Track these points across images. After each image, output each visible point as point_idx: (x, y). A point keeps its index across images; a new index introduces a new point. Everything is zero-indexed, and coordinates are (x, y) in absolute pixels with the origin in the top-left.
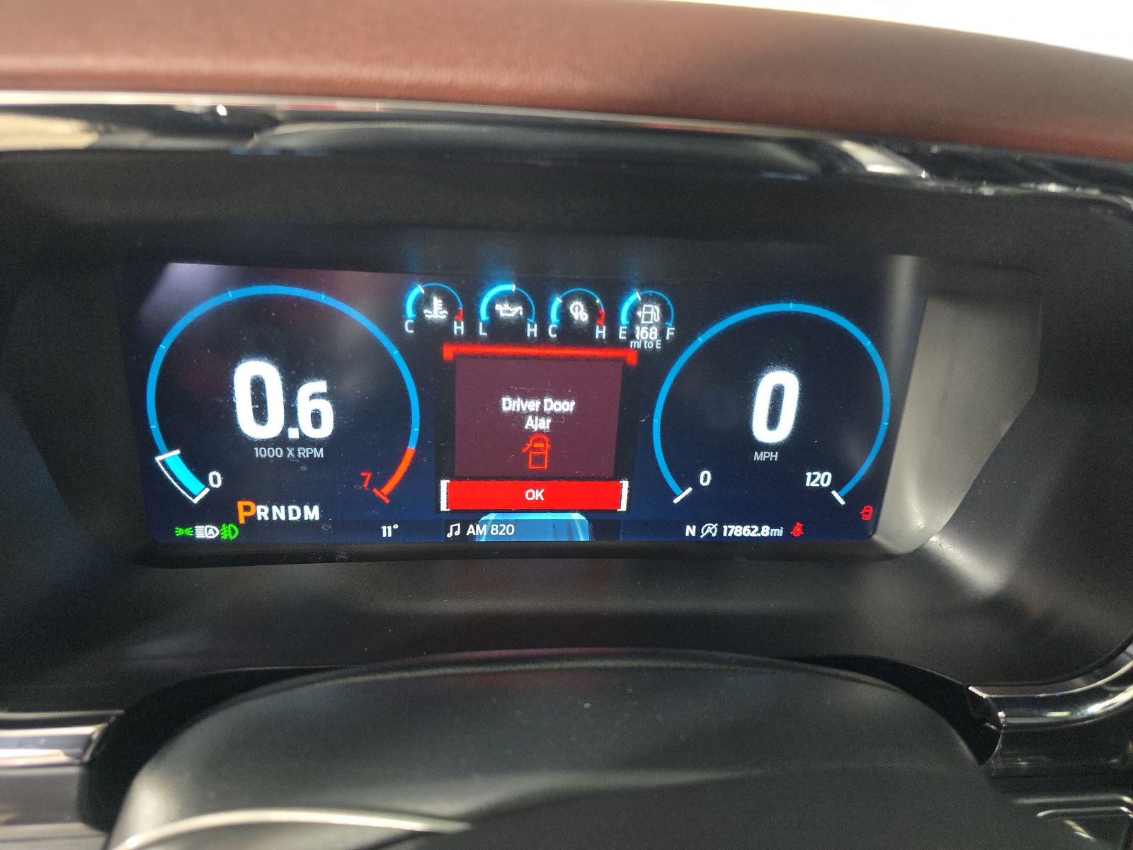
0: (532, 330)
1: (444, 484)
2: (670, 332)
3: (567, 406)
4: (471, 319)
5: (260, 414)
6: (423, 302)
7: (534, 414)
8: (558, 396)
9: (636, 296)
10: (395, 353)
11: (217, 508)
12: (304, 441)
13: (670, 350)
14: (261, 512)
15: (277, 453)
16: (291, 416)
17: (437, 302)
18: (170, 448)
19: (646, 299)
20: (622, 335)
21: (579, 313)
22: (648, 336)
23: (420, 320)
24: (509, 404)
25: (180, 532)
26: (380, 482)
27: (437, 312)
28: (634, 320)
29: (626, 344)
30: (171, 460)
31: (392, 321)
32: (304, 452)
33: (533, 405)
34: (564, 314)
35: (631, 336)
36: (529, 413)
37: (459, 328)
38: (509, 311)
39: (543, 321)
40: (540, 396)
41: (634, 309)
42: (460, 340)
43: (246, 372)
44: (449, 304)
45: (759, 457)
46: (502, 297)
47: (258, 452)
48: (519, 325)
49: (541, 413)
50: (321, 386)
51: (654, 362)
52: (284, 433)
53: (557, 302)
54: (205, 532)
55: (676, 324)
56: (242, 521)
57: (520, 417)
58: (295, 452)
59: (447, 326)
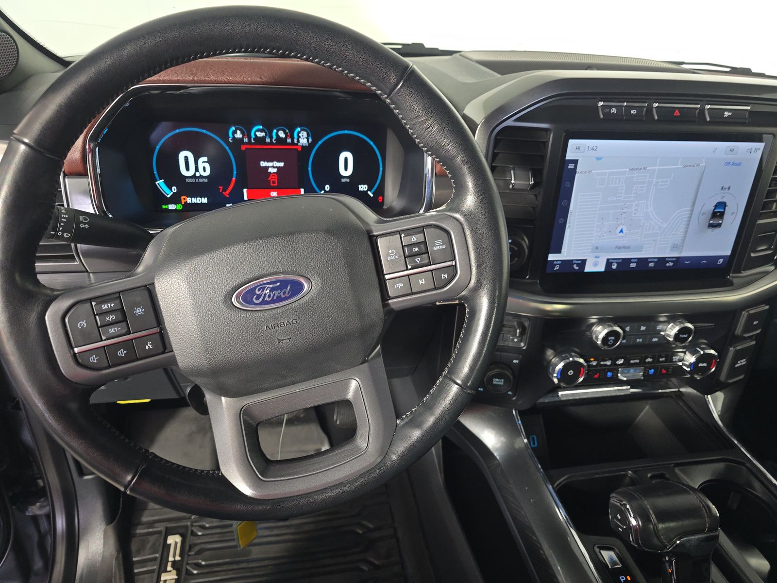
0: (268, 140)
1: (245, 190)
2: (310, 140)
3: (281, 164)
4: (249, 137)
5: (188, 169)
6: (234, 132)
7: (271, 167)
8: (279, 161)
9: (299, 129)
10: (227, 148)
11: (175, 199)
12: (201, 177)
13: (311, 146)
14: (189, 200)
15: (193, 180)
16: (197, 170)
17: (239, 132)
18: (161, 179)
19: (302, 130)
20: (296, 141)
21: (282, 134)
22: (303, 141)
23: (234, 138)
24: (263, 164)
25: (164, 207)
26: (225, 190)
27: (239, 135)
28: (299, 137)
29: (297, 144)
30: (160, 183)
31: (225, 137)
32: (201, 180)
33: (270, 164)
34: (277, 134)
35: (298, 141)
36: (269, 167)
37: (246, 140)
38: (260, 134)
39: (271, 138)
40: (272, 161)
41: (299, 132)
42: (246, 144)
43: (182, 155)
44: (242, 133)
45: (343, 180)
46: (258, 130)
47: (187, 180)
48: (264, 138)
49: (273, 167)
50: (205, 159)
51: (307, 149)
52: (195, 174)
53: (275, 131)
54: (172, 207)
55: (312, 138)
56: (183, 203)
57: (267, 168)
58: (198, 180)
59: (242, 139)
